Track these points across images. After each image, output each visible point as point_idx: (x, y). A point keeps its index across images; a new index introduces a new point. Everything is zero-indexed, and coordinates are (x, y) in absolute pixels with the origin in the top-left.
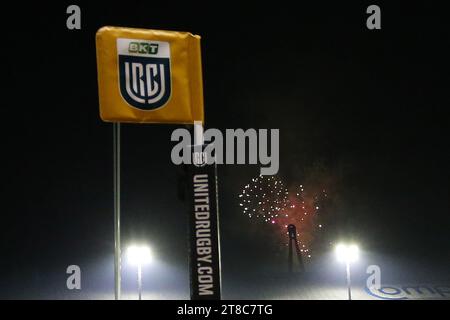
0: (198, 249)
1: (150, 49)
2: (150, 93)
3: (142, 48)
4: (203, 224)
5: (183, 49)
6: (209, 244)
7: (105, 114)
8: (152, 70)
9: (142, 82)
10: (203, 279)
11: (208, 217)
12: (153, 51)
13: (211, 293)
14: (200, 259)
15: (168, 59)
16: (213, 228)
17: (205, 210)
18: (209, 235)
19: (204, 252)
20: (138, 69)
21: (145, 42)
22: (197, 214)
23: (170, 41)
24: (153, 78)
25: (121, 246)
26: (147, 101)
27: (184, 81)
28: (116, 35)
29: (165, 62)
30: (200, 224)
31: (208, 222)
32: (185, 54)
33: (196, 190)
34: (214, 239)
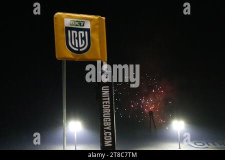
0: (104, 123)
1: (81, 24)
2: (81, 46)
3: (77, 23)
4: (107, 111)
5: (97, 24)
6: (110, 121)
7: (58, 56)
8: (81, 34)
9: (76, 40)
10: (106, 138)
11: (109, 107)
12: (82, 25)
13: (111, 145)
14: (105, 128)
15: (89, 29)
16: (112, 113)
17: (108, 104)
18: (109, 116)
19: (107, 125)
20: (74, 33)
21: (78, 20)
22: (104, 106)
23: (90, 20)
24: (82, 38)
25: (66, 122)
26: (79, 50)
27: (97, 40)
28: (64, 17)
29: (88, 30)
30: (105, 111)
31: (109, 110)
32: (97, 26)
33: (103, 94)
34: (112, 118)
